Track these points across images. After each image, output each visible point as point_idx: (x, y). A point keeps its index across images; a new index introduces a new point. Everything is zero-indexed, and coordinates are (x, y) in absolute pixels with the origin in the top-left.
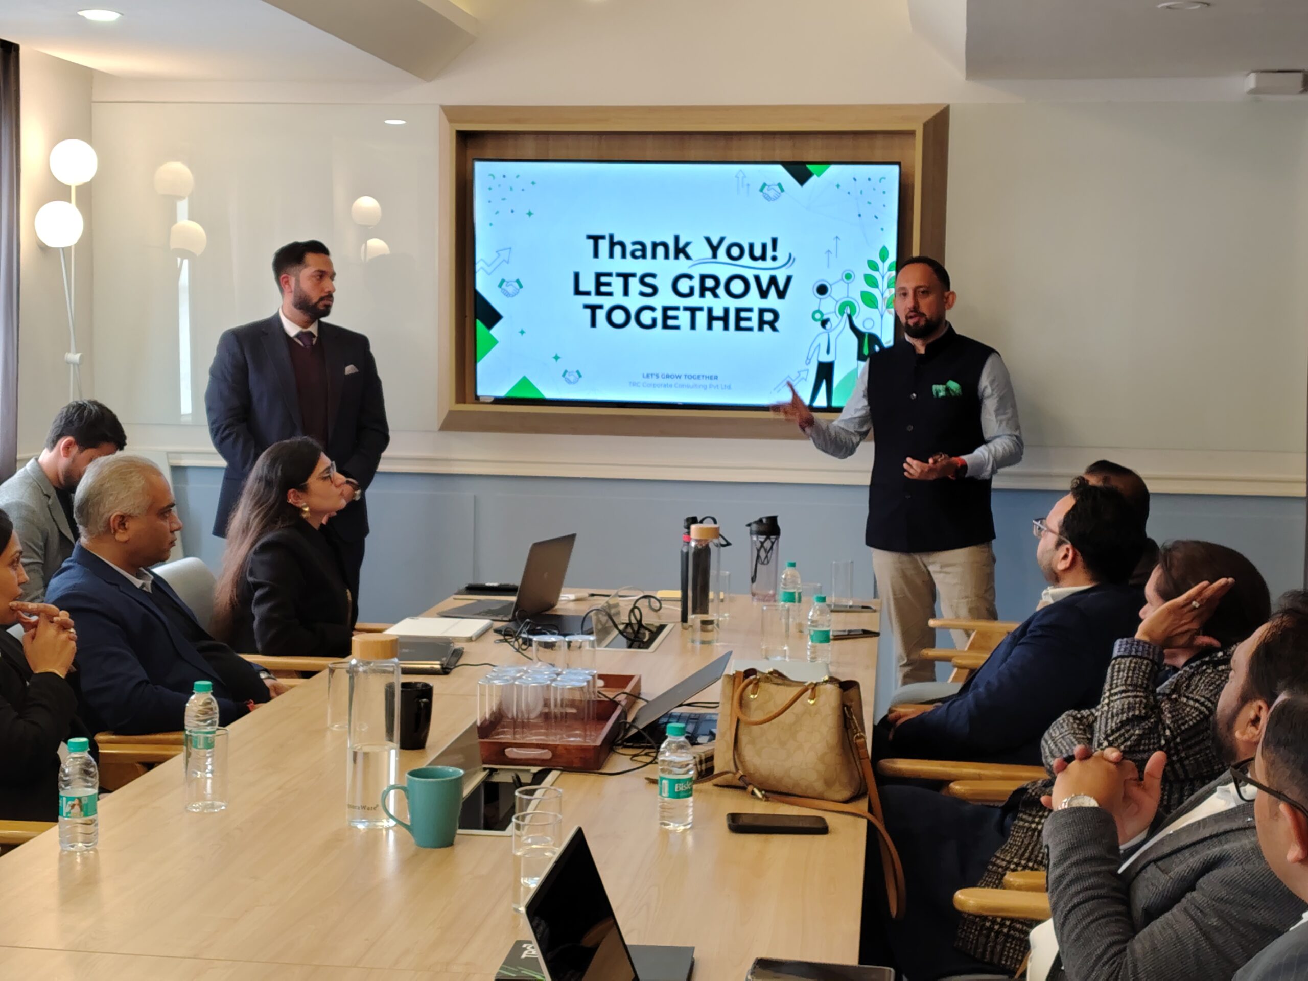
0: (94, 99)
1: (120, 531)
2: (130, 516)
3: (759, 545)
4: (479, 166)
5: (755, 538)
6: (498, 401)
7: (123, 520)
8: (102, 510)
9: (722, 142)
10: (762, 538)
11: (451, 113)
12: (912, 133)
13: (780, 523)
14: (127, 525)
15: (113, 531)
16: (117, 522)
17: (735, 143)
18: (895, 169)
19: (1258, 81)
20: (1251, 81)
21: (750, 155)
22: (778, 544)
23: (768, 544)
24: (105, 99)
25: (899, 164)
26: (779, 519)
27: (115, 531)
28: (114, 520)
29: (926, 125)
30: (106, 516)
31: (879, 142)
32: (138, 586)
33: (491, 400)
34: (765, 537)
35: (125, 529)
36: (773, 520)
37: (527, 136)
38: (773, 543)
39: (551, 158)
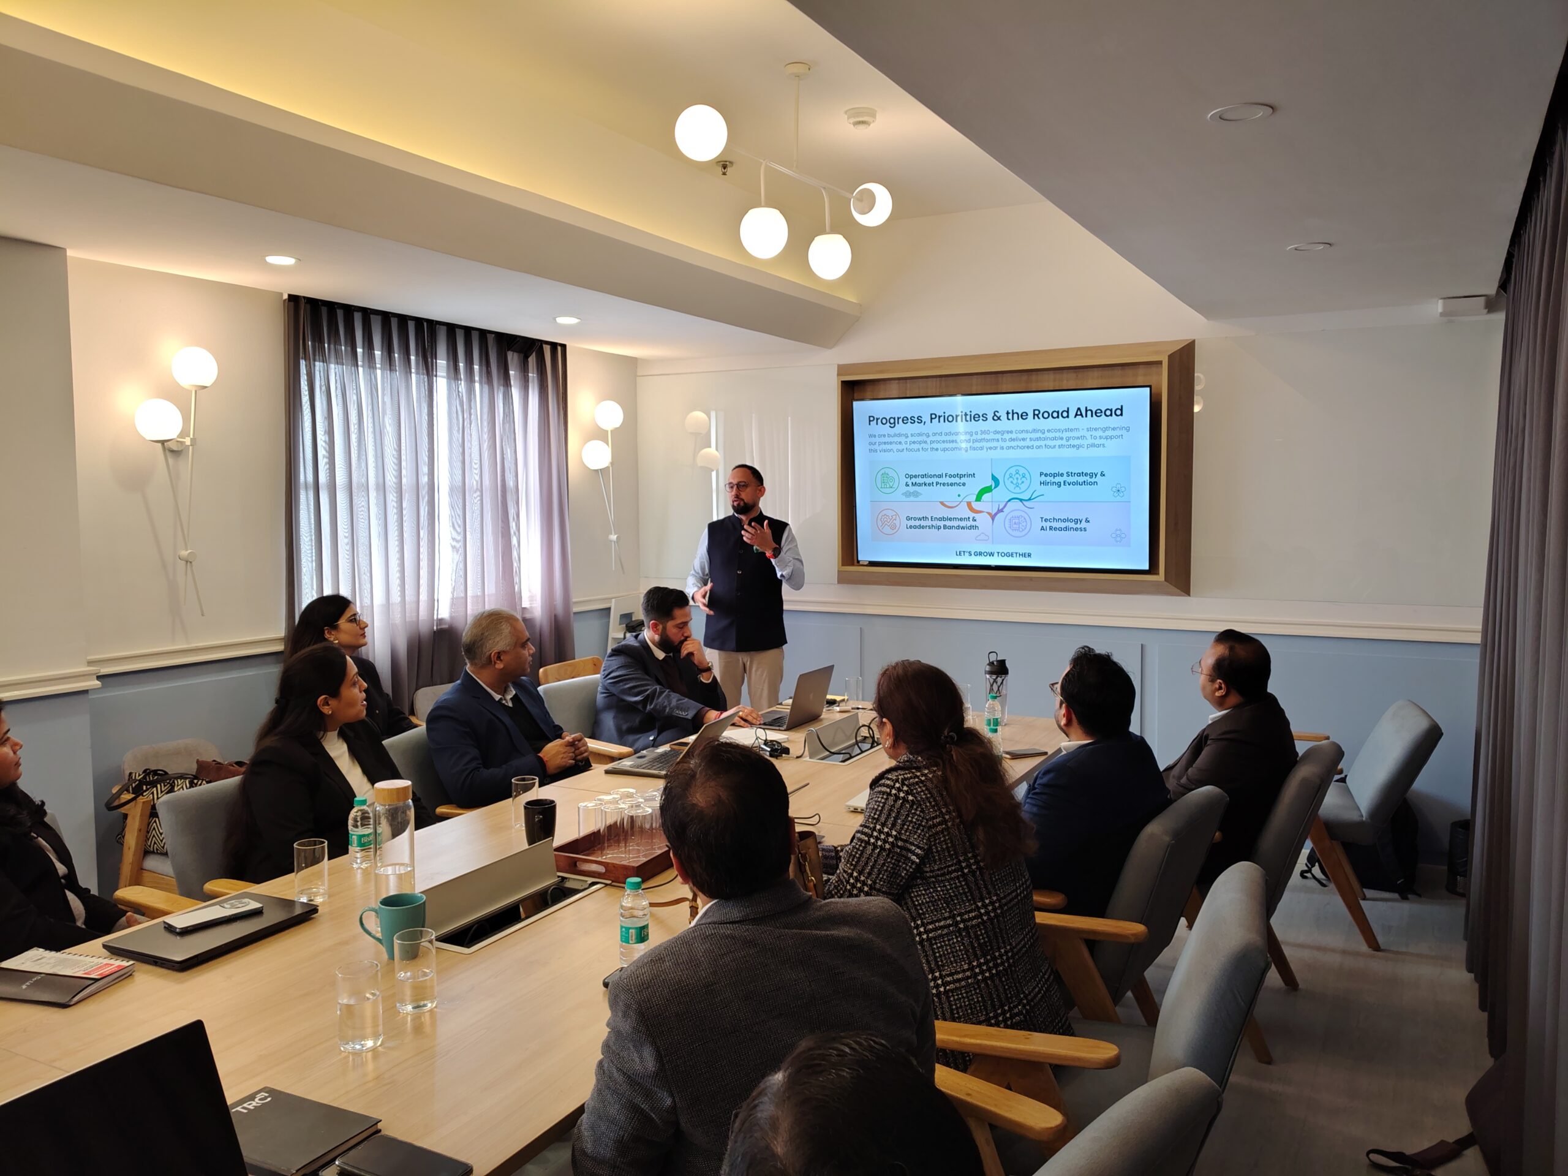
0: (638, 374)
1: (498, 662)
2: (504, 652)
3: (992, 681)
4: (856, 404)
5: (988, 676)
6: (872, 564)
7: (499, 655)
8: (485, 650)
9: (1025, 377)
10: (994, 677)
11: (842, 369)
12: (1160, 363)
13: (1008, 665)
14: (502, 658)
15: (493, 663)
16: (496, 657)
17: (1034, 377)
18: (1148, 389)
19: (1444, 306)
20: (1440, 306)
21: (1046, 386)
22: (1006, 681)
23: (999, 680)
24: (646, 374)
25: (1150, 386)
26: (1006, 662)
27: (495, 663)
28: (494, 655)
29: (1170, 357)
30: (488, 654)
31: (1141, 370)
32: (497, 699)
33: (867, 563)
34: (995, 676)
35: (501, 660)
36: (1002, 663)
37: (892, 382)
38: (1003, 680)
39: (908, 396)
